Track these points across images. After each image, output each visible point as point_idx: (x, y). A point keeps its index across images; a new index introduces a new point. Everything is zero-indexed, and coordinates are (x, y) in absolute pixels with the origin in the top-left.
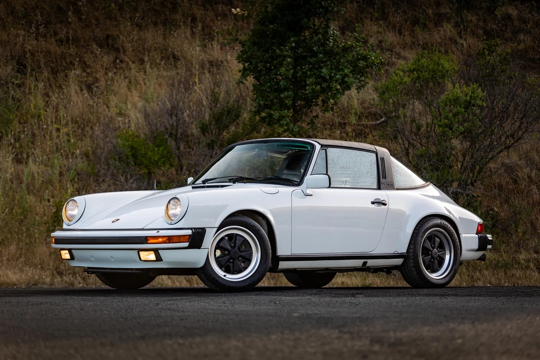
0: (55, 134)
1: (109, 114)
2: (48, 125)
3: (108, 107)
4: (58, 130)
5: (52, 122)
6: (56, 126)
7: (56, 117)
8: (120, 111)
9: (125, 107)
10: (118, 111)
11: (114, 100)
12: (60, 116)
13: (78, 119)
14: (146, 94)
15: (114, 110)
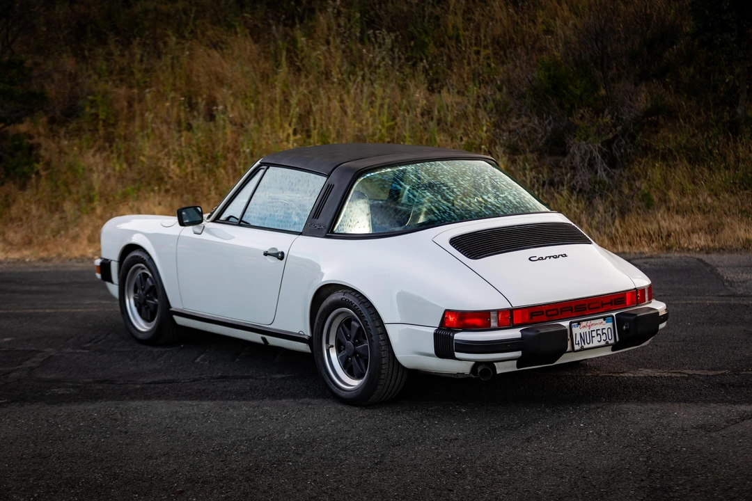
0: (474, 56)
1: (535, 32)
2: (466, 47)
3: (534, 23)
4: (478, 53)
5: (471, 44)
6: (475, 48)
7: (476, 38)
8: (548, 29)
9: (553, 24)
10: (545, 28)
11: (541, 16)
12: (480, 37)
13: (500, 39)
14: (578, 8)
15: (541, 27)
